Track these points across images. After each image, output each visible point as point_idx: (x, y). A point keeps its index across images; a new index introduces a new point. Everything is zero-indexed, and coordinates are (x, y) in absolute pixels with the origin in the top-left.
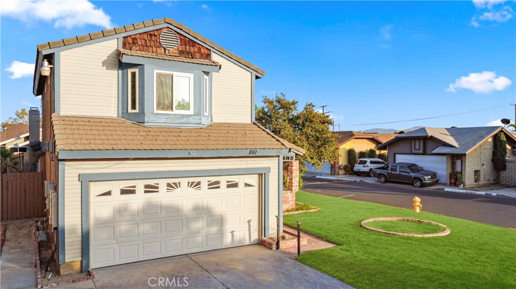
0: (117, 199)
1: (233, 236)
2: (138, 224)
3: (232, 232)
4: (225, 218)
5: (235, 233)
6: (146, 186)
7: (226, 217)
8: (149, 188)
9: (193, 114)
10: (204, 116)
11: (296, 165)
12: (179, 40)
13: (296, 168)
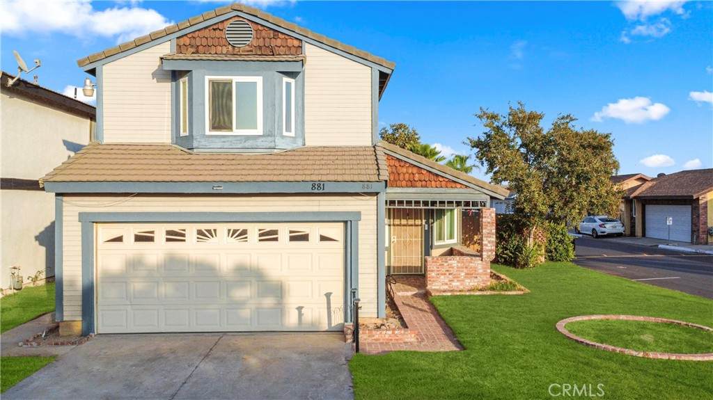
0: (130, 247)
1: (300, 315)
2: (158, 283)
3: (300, 309)
4: (287, 288)
5: (303, 311)
6: (168, 233)
7: (289, 285)
8: (172, 235)
9: (262, 134)
10: (283, 137)
11: (490, 215)
12: (254, 32)
13: (489, 220)
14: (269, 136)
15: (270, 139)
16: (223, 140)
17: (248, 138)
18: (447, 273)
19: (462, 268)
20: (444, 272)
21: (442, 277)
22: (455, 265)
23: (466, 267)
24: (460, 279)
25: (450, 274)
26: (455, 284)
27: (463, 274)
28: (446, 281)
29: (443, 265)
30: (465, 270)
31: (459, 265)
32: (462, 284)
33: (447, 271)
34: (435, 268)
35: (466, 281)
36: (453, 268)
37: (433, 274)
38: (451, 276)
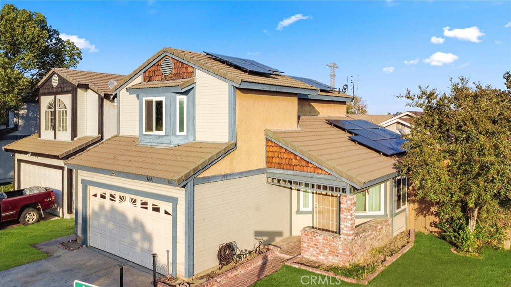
8: (111, 197)
9: (164, 134)
10: (176, 136)
11: (347, 202)
12: (173, 65)
13: (345, 206)
14: (167, 135)
15: (168, 137)
16: (150, 137)
17: (160, 136)
18: (316, 246)
19: (327, 244)
20: (313, 245)
21: (312, 249)
22: (321, 241)
23: (330, 245)
24: (324, 254)
25: (317, 248)
26: (321, 257)
27: (327, 250)
28: (315, 253)
29: (312, 238)
30: (329, 247)
31: (324, 241)
32: (326, 259)
33: (315, 244)
34: (306, 240)
35: (330, 257)
36: (320, 243)
37: (305, 245)
38: (318, 250)
